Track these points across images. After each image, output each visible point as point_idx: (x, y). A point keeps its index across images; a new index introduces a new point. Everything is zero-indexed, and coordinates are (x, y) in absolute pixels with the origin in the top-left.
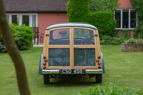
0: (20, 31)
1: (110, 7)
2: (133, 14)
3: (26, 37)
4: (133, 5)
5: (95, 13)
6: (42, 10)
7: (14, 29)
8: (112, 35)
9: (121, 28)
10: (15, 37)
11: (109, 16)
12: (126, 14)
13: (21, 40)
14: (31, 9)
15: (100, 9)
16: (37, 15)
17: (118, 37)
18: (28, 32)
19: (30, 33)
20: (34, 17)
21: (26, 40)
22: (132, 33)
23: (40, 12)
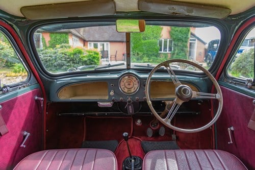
0: (89, 52)
1: (156, 37)
2: (171, 42)
3: (94, 58)
4: (171, 36)
5: (146, 41)
6: (112, 40)
7: (83, 51)
8: (156, 57)
9: (162, 52)
10: (84, 57)
11: (155, 44)
12: (166, 42)
13: (89, 59)
14: (105, 40)
15: (149, 38)
16: (109, 43)
17: (160, 57)
18: (96, 53)
19: (97, 54)
20: (107, 44)
21: (94, 59)
22: (169, 55)
23: (111, 42)
